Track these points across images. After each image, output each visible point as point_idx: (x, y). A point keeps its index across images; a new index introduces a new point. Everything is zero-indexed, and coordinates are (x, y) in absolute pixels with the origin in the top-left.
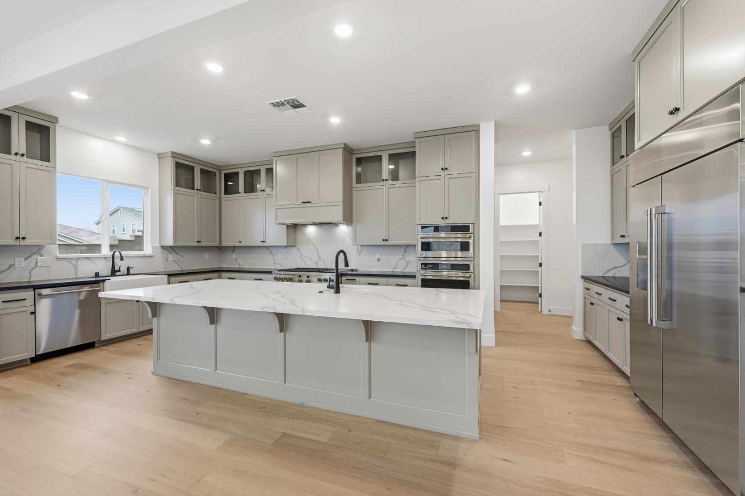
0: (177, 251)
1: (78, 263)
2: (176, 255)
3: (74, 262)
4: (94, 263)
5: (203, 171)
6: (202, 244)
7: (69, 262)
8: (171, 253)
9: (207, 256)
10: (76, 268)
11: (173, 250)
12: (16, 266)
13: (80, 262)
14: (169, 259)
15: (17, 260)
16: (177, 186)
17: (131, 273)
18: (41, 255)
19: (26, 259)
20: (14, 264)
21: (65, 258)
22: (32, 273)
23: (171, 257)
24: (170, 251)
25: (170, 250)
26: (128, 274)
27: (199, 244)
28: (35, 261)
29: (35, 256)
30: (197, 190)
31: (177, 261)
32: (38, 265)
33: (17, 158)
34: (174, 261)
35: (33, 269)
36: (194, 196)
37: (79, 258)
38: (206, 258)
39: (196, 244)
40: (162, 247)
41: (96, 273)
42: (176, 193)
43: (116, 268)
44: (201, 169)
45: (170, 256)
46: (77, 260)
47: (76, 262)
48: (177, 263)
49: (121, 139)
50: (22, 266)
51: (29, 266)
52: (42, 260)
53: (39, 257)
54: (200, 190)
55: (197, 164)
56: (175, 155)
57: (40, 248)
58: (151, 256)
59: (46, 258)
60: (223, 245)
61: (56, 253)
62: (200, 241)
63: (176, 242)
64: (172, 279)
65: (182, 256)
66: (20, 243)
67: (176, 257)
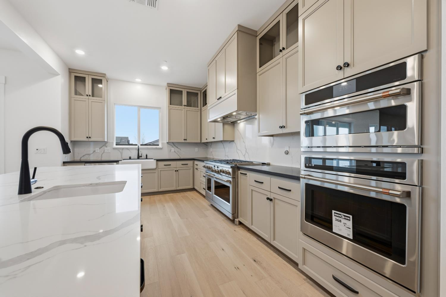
0: (177, 146)
2: (176, 148)
3: (121, 151)
4: (130, 151)
5: (188, 93)
6: (187, 141)
7: (118, 150)
8: (173, 147)
9: (196, 149)
10: (122, 154)
12: (96, 152)
13: (124, 151)
14: (172, 151)
15: (96, 148)
16: (170, 104)
18: (106, 147)
19: (100, 148)
20: (95, 151)
21: (117, 148)
22: (102, 155)
23: (173, 149)
24: (172, 145)
26: (147, 158)
27: (186, 141)
28: (103, 150)
29: (103, 147)
30: (184, 105)
31: (176, 152)
32: (105, 152)
33: (87, 97)
35: (103, 153)
36: (182, 110)
37: (123, 149)
38: (196, 151)
39: (183, 141)
40: (167, 143)
42: (170, 109)
43: (140, 155)
44: (187, 92)
45: (172, 148)
46: (122, 150)
47: (122, 151)
48: (177, 153)
49: (138, 80)
50: (98, 152)
51: (101, 152)
52: (107, 149)
53: (105, 148)
54: (186, 106)
55: (185, 89)
56: (169, 85)
57: (106, 143)
58: (161, 149)
59: (108, 148)
60: (203, 141)
61: (113, 146)
62: (186, 140)
63: (170, 140)
64: (160, 163)
65: (180, 149)
66: (90, 140)
67: (176, 149)
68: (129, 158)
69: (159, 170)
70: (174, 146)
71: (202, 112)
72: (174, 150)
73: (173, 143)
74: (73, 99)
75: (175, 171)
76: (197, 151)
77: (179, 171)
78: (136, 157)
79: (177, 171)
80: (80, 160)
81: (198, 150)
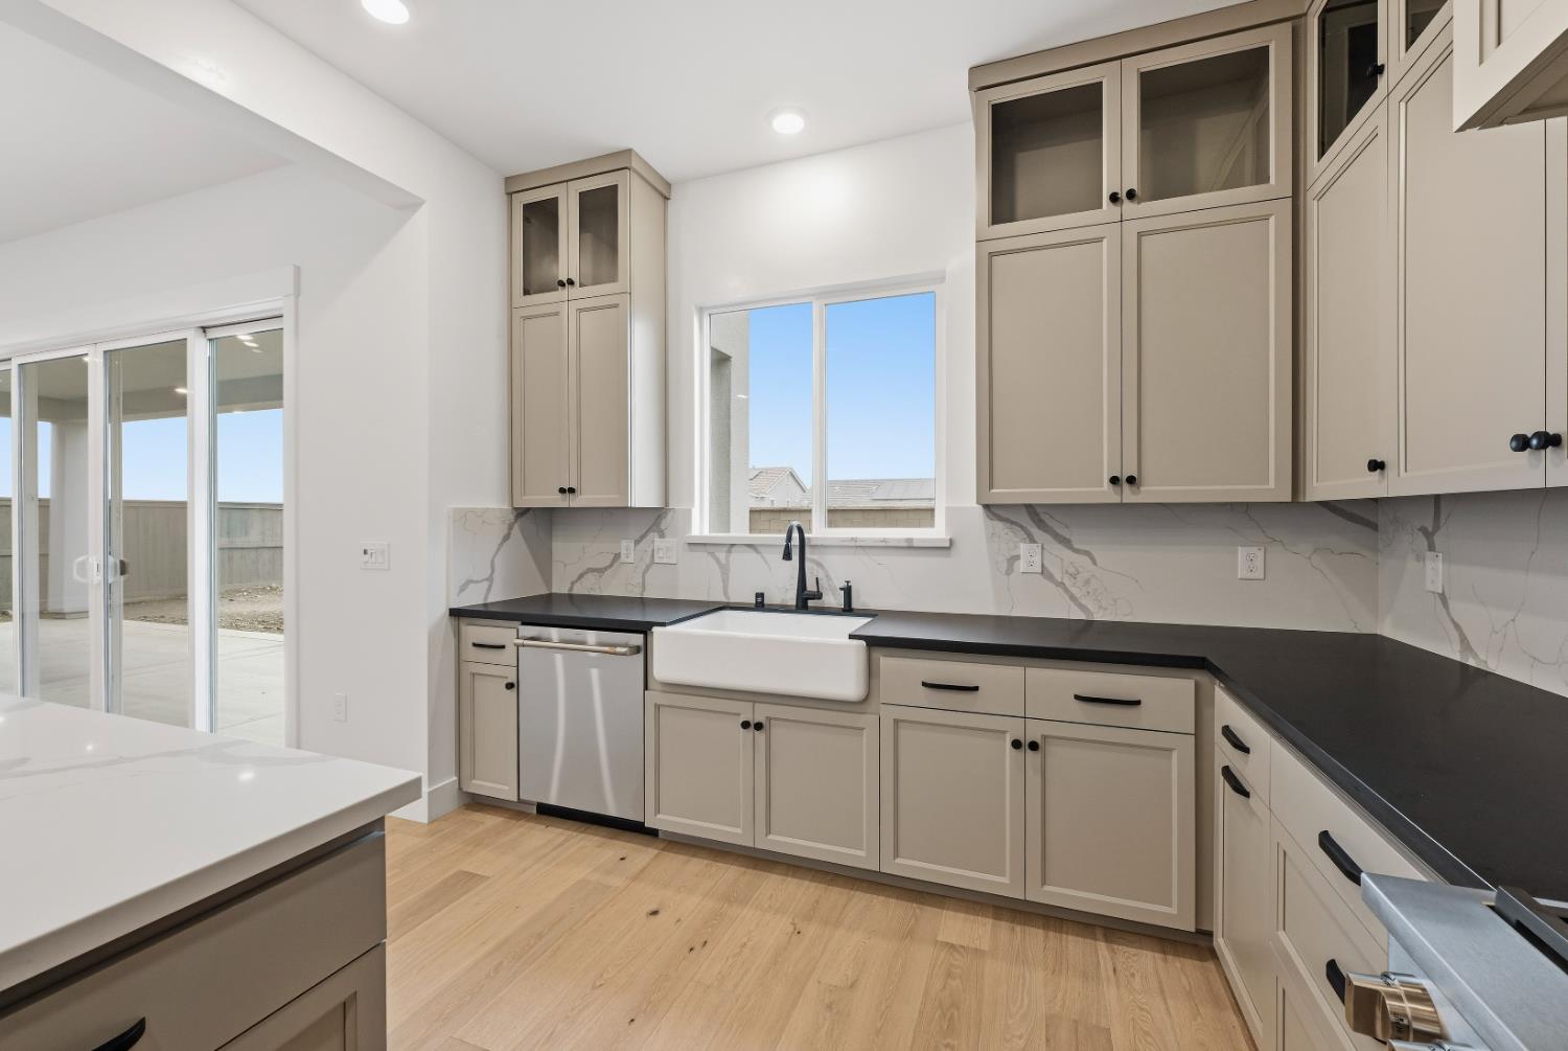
0: (1061, 531)
1: (731, 559)
2: (1054, 547)
3: (722, 556)
4: (763, 557)
6: (1149, 493)
7: (712, 554)
8: (1032, 540)
9: (1247, 559)
10: (725, 570)
11: (1040, 524)
12: (623, 558)
13: (734, 556)
14: (1021, 566)
15: (624, 543)
16: (996, 221)
17: (855, 605)
18: (662, 536)
19: (637, 542)
20: (620, 555)
21: (705, 544)
22: (646, 576)
23: (1029, 555)
24: (1022, 526)
25: (1025, 520)
26: (844, 608)
27: (1129, 496)
28: (651, 551)
29: (651, 534)
30: (1114, 197)
31: (1058, 577)
32: (657, 560)
34: (1044, 571)
35: (648, 567)
36: (1098, 240)
37: (732, 546)
38: (1242, 572)
39: (1106, 494)
40: (987, 507)
41: (760, 595)
42: (992, 255)
43: (811, 586)
44: (1148, 77)
45: (1024, 548)
46: (729, 552)
47: (727, 556)
48: (1061, 585)
50: (631, 560)
51: (642, 559)
52: (665, 547)
53: (657, 539)
54: (1131, 195)
55: (1120, 58)
56: (982, 77)
57: (659, 516)
58: (947, 549)
59: (669, 541)
60: (1319, 489)
61: (690, 530)
62: (1131, 480)
63: (991, 487)
64: (888, 663)
65: (1087, 553)
66: (575, 502)
67: (1060, 558)
68: (752, 600)
69: (889, 714)
70: (1035, 531)
71: (1313, 210)
72: (1037, 559)
73: (1031, 509)
74: (517, 314)
75: (1016, 744)
76: (1259, 574)
77: (1055, 752)
78: (791, 598)
79: (1034, 746)
80: (485, 605)
81: (1259, 562)
